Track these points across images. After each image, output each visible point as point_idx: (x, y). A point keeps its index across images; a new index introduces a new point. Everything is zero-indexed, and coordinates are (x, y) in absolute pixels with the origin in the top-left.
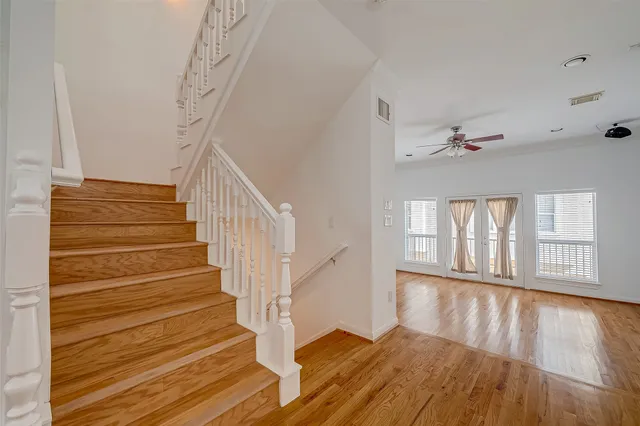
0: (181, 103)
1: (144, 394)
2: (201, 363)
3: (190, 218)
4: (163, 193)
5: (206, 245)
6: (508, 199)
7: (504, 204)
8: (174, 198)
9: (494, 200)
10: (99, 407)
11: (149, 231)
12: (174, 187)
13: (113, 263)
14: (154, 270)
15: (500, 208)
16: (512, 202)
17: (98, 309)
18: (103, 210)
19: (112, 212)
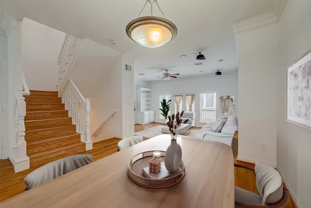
0: (59, 63)
1: (47, 144)
2: (63, 139)
3: (63, 102)
4: (53, 94)
5: (68, 111)
6: (192, 95)
7: (191, 96)
8: (57, 96)
9: (188, 95)
10: (35, 145)
11: (48, 107)
12: (57, 92)
13: (37, 115)
14: (50, 118)
15: (189, 98)
16: (193, 96)
17: (34, 127)
18: (33, 100)
19: (35, 101)
